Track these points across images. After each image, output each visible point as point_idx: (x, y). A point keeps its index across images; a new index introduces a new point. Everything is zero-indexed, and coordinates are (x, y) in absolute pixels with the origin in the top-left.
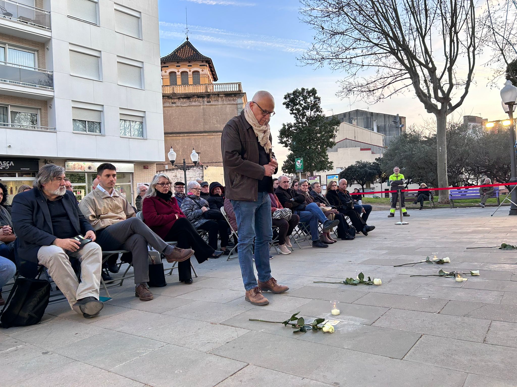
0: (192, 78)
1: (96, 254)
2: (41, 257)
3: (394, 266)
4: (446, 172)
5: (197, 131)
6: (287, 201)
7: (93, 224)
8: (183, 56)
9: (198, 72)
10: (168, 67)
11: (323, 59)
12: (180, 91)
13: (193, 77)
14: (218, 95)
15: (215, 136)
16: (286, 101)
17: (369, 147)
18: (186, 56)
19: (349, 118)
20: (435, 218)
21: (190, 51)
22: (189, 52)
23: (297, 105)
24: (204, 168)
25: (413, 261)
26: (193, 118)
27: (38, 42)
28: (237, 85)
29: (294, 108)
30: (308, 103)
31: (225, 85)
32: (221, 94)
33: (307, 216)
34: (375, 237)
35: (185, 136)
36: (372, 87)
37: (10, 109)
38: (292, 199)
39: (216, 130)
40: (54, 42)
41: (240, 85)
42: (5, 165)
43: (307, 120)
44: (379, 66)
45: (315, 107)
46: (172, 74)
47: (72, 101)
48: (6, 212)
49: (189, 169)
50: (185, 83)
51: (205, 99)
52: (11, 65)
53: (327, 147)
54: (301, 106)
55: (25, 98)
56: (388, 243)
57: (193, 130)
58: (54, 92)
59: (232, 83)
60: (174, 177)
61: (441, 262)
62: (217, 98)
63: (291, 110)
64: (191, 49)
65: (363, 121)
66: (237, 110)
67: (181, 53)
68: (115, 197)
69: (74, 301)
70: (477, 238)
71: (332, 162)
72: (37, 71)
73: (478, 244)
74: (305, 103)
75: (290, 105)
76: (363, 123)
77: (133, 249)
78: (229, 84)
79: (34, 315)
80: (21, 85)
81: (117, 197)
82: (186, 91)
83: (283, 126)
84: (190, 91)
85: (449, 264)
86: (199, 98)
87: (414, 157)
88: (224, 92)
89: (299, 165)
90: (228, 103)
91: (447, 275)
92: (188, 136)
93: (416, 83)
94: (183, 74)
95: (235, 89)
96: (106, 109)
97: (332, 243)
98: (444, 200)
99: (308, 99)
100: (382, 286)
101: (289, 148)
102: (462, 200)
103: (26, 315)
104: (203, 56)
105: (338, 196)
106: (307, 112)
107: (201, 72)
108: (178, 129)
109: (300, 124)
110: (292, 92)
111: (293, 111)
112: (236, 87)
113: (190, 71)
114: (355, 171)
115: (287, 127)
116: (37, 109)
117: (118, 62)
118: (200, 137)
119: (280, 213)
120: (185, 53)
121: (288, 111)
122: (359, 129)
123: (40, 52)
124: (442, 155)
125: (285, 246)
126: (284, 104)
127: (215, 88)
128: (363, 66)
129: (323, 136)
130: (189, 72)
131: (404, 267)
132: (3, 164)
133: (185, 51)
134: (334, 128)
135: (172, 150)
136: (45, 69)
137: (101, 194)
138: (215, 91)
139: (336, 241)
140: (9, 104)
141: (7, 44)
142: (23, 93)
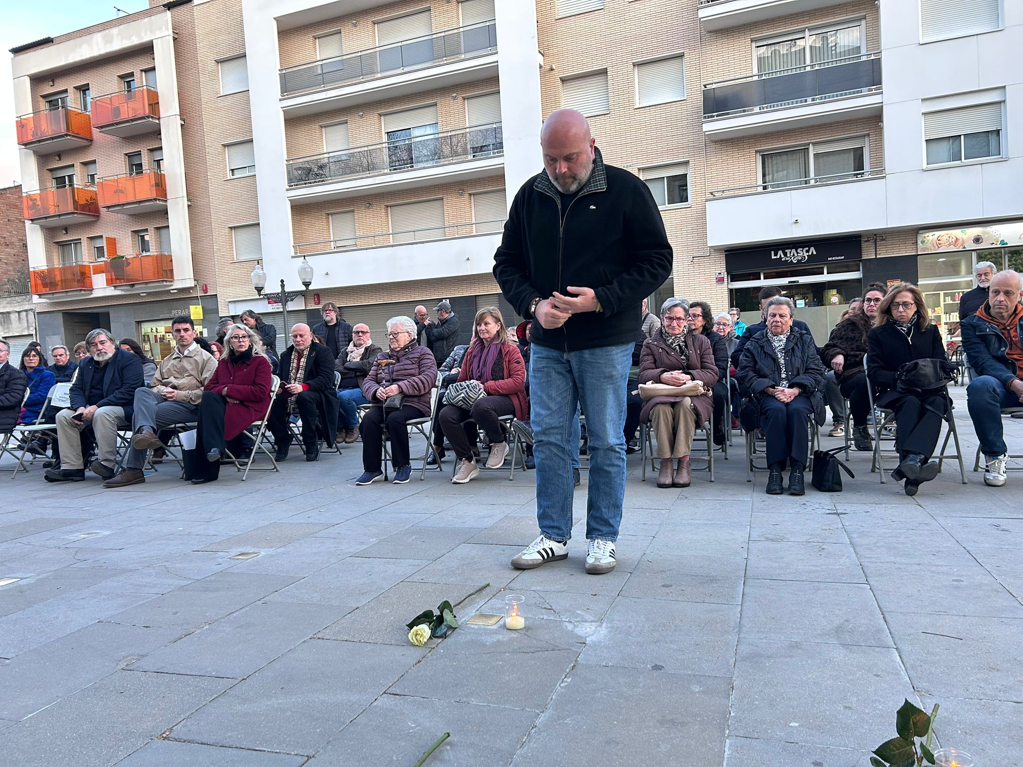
37: (812, 151)
42: (801, 254)
47: (923, 100)
96: (1011, 93)
116: (863, 136)
123: (869, 18)
140: (810, 141)
141: (807, 30)
142: (823, 116)
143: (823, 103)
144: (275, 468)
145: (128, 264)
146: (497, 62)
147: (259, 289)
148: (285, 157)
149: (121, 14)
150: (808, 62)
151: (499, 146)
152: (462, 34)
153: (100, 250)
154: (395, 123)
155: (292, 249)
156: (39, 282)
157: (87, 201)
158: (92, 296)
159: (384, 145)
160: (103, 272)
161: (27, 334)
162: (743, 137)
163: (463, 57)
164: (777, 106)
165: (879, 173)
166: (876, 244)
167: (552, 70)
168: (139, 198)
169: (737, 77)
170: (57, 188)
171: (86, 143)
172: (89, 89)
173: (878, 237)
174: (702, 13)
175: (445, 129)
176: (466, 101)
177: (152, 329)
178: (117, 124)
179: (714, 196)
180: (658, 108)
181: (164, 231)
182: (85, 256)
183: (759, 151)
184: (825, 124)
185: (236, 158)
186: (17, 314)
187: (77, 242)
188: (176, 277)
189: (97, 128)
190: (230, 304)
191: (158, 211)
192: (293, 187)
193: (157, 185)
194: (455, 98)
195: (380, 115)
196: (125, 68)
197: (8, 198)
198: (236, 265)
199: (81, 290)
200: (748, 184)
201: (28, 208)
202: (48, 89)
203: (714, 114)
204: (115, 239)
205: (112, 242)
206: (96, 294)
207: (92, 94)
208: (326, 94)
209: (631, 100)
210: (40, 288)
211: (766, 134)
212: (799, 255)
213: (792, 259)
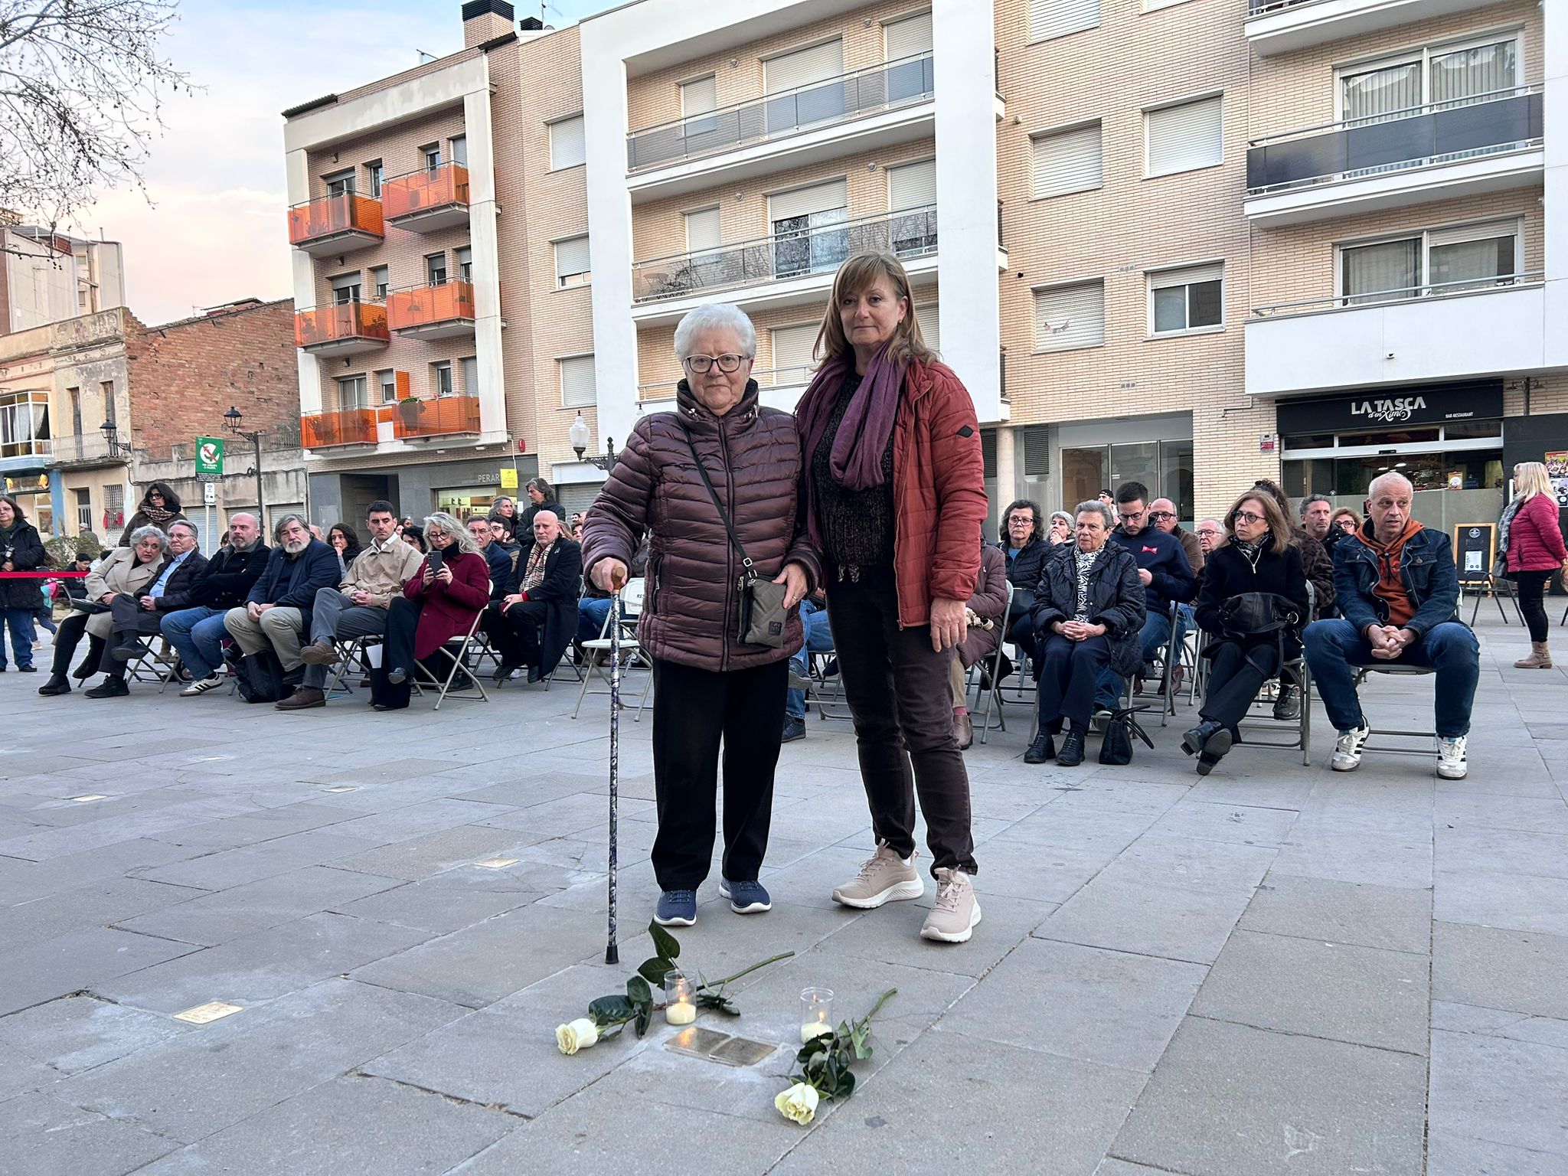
37: (1427, 243)
42: (1401, 408)
55: (1471, 196)
58: (1543, 150)
116: (1514, 219)
140: (1423, 227)
141: (1425, 49)
142: (1442, 187)
143: (1444, 167)
144: (483, 697)
145: (423, 409)
146: (934, 114)
147: (579, 451)
148: (632, 260)
149: (427, 60)
150: (1426, 100)
151: (932, 240)
152: (886, 73)
153: (389, 388)
154: (788, 208)
155: (637, 392)
156: (312, 431)
157: (374, 321)
158: (376, 453)
159: (770, 240)
160: (391, 420)
161: (295, 502)
162: (1313, 222)
163: (887, 107)
164: (1373, 171)
165: (1537, 277)
166: (1528, 394)
167: (1017, 123)
168: (438, 319)
169: (1306, 127)
170: (339, 303)
171: (375, 241)
172: (381, 166)
173: (1530, 382)
174: (1251, 29)
175: (857, 215)
176: (889, 173)
177: (453, 500)
178: (414, 215)
179: (1262, 315)
180: (1178, 178)
181: (470, 363)
182: (371, 398)
183: (1340, 244)
184: (1450, 200)
185: (567, 260)
186: (285, 475)
187: (361, 378)
188: (483, 429)
189: (389, 220)
190: (553, 468)
191: (464, 336)
192: (641, 303)
193: (462, 299)
194: (872, 169)
195: (766, 196)
196: (428, 137)
197: (283, 314)
198: (565, 413)
199: (362, 444)
200: (1318, 297)
201: (301, 330)
202: (330, 167)
203: (1263, 187)
204: (408, 374)
205: (404, 378)
206: (383, 449)
207: (383, 174)
208: (690, 168)
209: (1136, 166)
210: (313, 439)
211: (1351, 216)
212: (1396, 408)
213: (1386, 414)
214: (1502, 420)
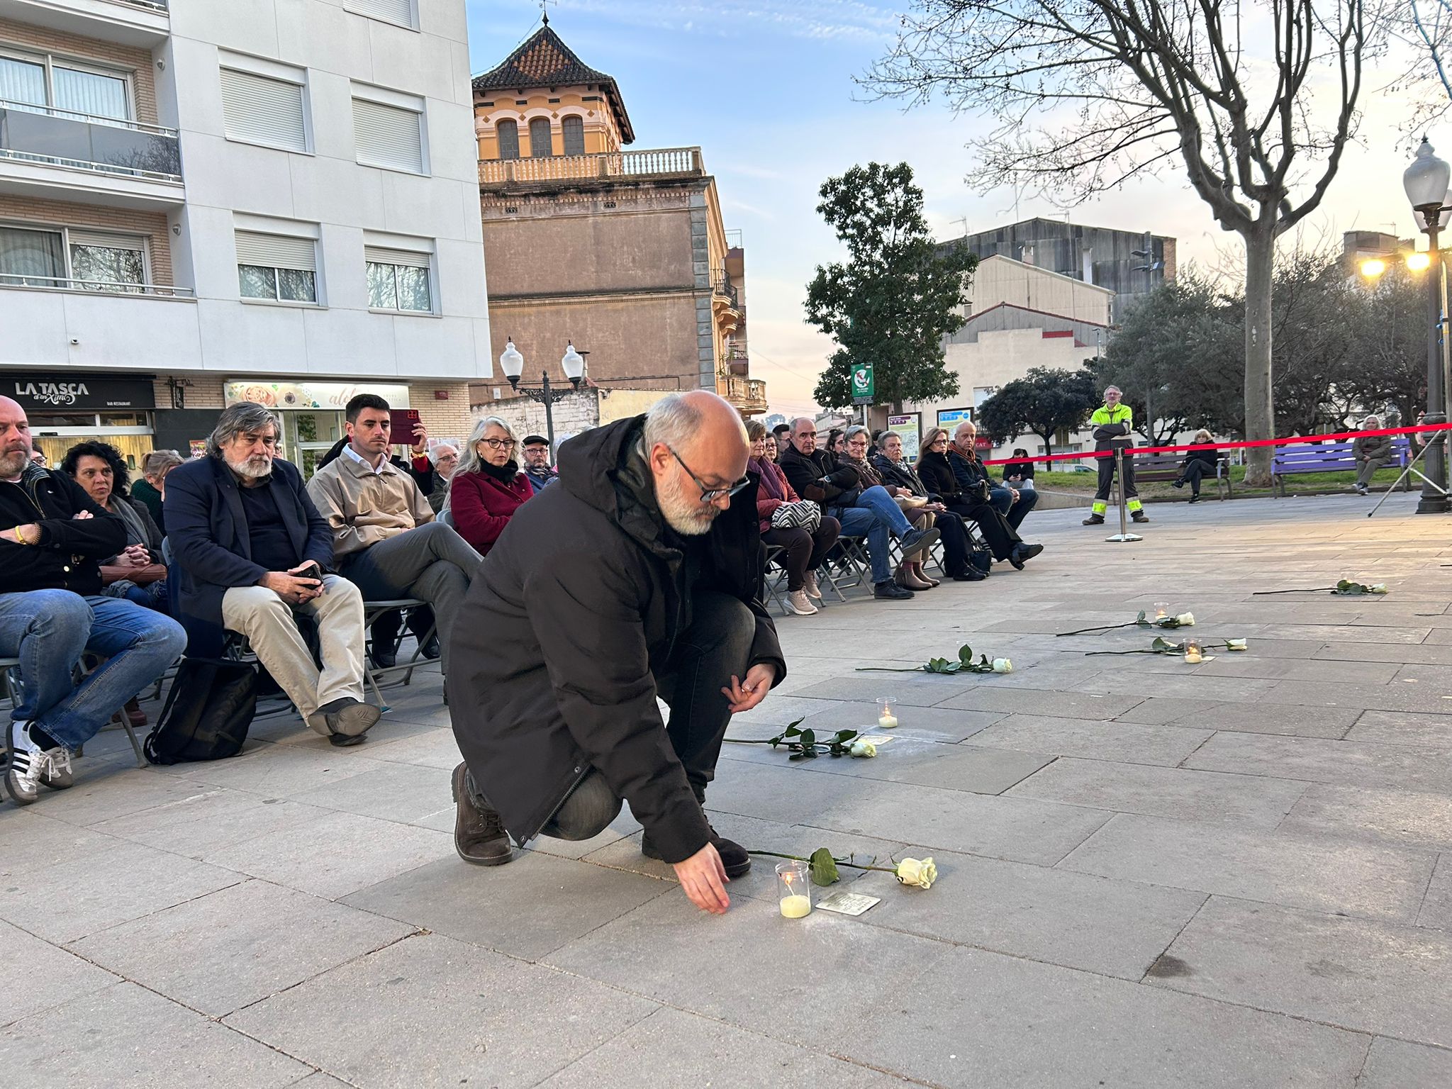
0: (560, 138)
1: (349, 605)
2: (231, 612)
3: (1058, 636)
4: (1267, 398)
5: (578, 289)
6: (811, 483)
7: (338, 536)
8: (536, 72)
9: (579, 118)
10: (492, 104)
11: (929, 81)
12: (528, 176)
13: (564, 133)
14: (635, 183)
15: (629, 303)
16: (827, 201)
17: (1070, 326)
18: (542, 71)
19: (1013, 245)
20: (1218, 524)
21: (555, 57)
22: (551, 61)
23: (857, 211)
24: (600, 395)
25: (1109, 622)
26: (566, 252)
27: (135, 48)
28: (690, 153)
29: (848, 221)
30: (889, 205)
31: (655, 155)
32: (644, 182)
33: (862, 521)
34: (1042, 572)
35: (545, 305)
36: (1067, 157)
37: (68, 240)
38: (825, 479)
39: (631, 285)
40: (176, 44)
41: (696, 155)
42: (65, 393)
43: (885, 254)
44: (1087, 97)
45: (908, 216)
46: (506, 125)
47: (235, 212)
48: (132, 512)
49: (558, 400)
50: (542, 151)
51: (601, 198)
52: (65, 116)
53: (940, 331)
54: (869, 217)
55: (106, 207)
56: (1067, 586)
57: (568, 286)
58: (184, 187)
59: (675, 150)
60: (520, 422)
61: (1171, 625)
62: (634, 193)
63: (840, 228)
64: (556, 51)
65: (1052, 250)
66: (691, 227)
67: (528, 63)
68: (385, 474)
69: (311, 708)
70: (1296, 570)
71: (954, 375)
72: (135, 129)
73: (1292, 583)
74: (879, 205)
75: (836, 212)
76: (1053, 258)
77: (435, 596)
78: (667, 151)
79: (229, 737)
80: (94, 170)
81: (390, 474)
82: (545, 175)
83: (817, 274)
84: (557, 175)
85: (1190, 628)
86: (583, 195)
87: (1189, 357)
88: (653, 175)
89: (863, 384)
90: (665, 206)
91: (1174, 650)
92: (554, 304)
93: (1191, 146)
94: (535, 124)
95: (685, 165)
96: (327, 233)
97: (927, 588)
98: (1259, 474)
99: (886, 195)
100: (1012, 676)
101: (834, 334)
102: (1311, 476)
103: (211, 737)
104: (590, 70)
105: (948, 467)
106: (885, 232)
107: (586, 119)
108: (525, 285)
109: (867, 268)
110: (843, 176)
111: (846, 231)
112: (687, 160)
113: (555, 116)
114: (1027, 397)
115: (828, 276)
116: (142, 237)
117: (354, 98)
118: (587, 306)
119: (789, 512)
120: (541, 63)
121: (833, 229)
122: (1039, 275)
123: (141, 76)
124: (1259, 351)
125: (804, 596)
126: (820, 210)
127: (626, 165)
128: (1044, 96)
129: (929, 300)
130: (551, 119)
131: (1080, 637)
132: (59, 390)
133: (539, 57)
134: (959, 278)
135: (510, 348)
136: (157, 123)
137: (353, 469)
138: (626, 173)
139: (938, 584)
140: (66, 224)
141: (50, 56)
142: (100, 194)
143: (105, 176)
166: (173, 390)
184: (89, 205)
212: (61, 393)
213: (51, 398)
214: (153, 410)
